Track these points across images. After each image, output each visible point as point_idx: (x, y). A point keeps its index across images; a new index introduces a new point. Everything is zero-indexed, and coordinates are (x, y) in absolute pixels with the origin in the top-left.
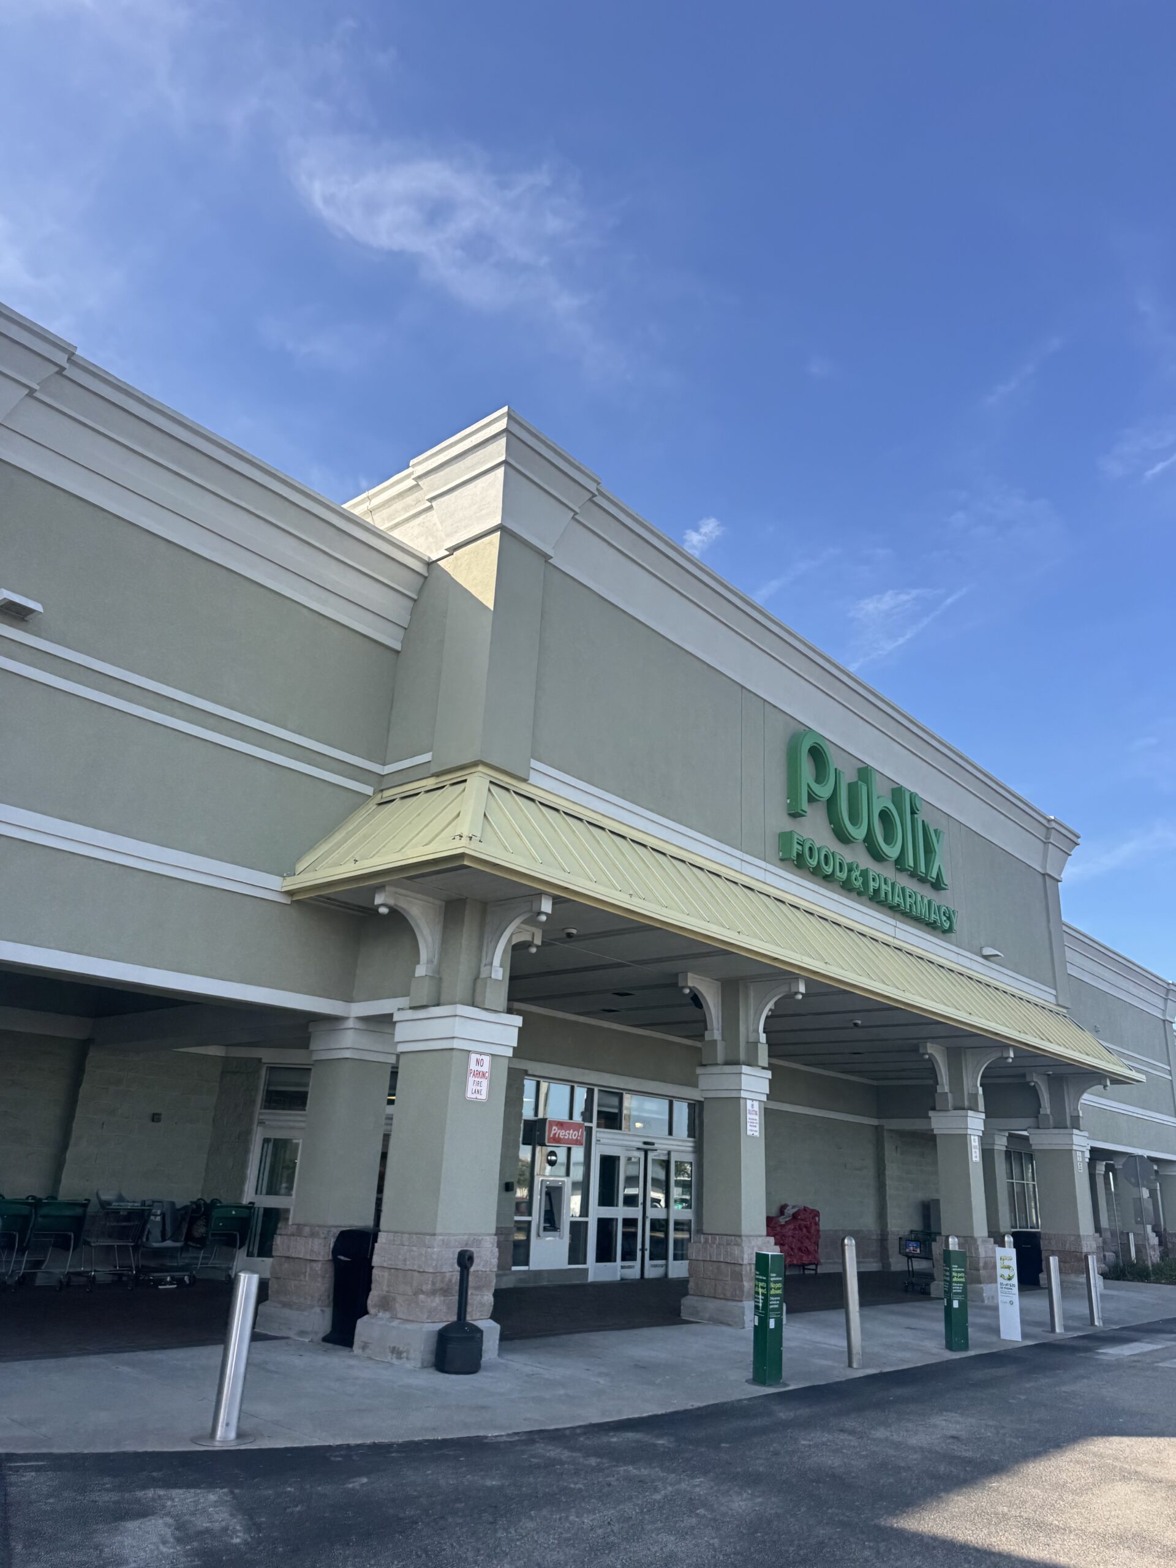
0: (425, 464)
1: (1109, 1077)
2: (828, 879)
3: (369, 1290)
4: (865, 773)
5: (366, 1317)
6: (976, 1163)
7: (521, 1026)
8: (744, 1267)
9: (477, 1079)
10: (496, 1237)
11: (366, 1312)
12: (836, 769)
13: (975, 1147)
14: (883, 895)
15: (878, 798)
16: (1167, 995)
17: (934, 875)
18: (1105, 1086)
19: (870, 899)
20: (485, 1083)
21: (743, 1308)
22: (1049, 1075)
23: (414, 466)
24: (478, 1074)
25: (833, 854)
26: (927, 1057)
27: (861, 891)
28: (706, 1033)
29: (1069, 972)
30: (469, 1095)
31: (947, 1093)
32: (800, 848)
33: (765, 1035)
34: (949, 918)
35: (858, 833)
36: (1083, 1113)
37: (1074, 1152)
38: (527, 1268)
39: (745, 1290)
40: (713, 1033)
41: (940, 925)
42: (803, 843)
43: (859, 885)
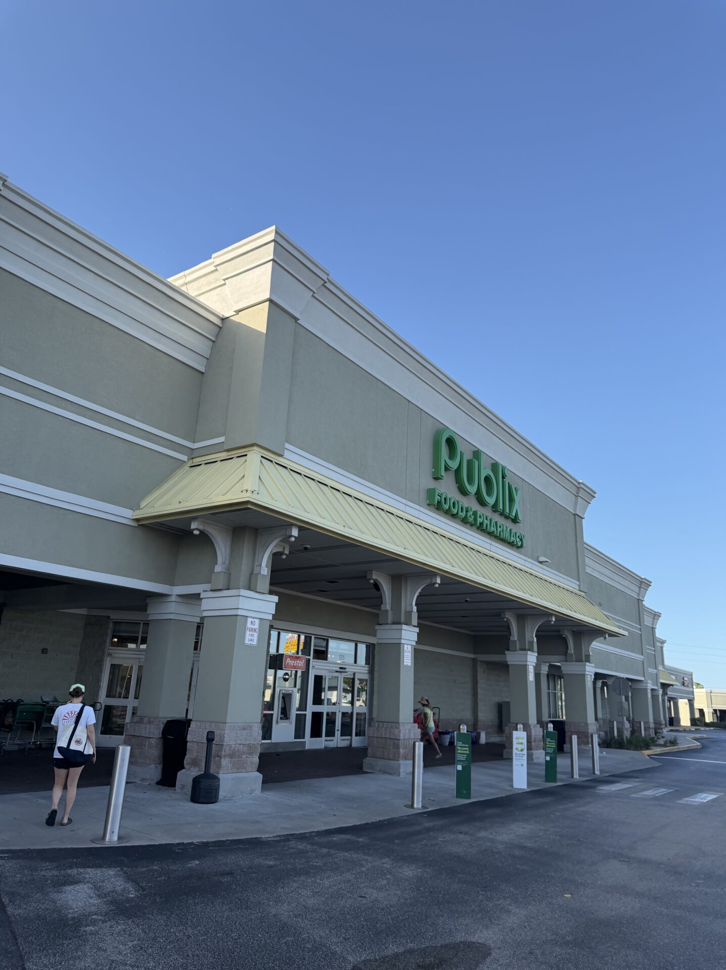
0: (221, 258)
1: (607, 633)
2: (454, 516)
3: (185, 755)
4: (477, 454)
5: (184, 770)
6: (531, 681)
7: (277, 602)
8: (400, 741)
9: (251, 633)
10: (261, 724)
11: (183, 768)
12: (461, 452)
13: (531, 672)
14: (485, 526)
15: (484, 469)
16: (641, 585)
17: (514, 515)
18: (605, 638)
19: (477, 528)
20: (256, 635)
21: (400, 764)
22: (573, 631)
23: (214, 258)
24: (251, 630)
25: (458, 501)
26: (505, 620)
27: (473, 524)
28: (382, 605)
29: (587, 571)
30: (247, 642)
31: (516, 641)
32: (439, 498)
33: (416, 607)
34: (521, 540)
35: (472, 489)
36: (592, 653)
37: (586, 675)
38: (269, 741)
39: (401, 754)
40: (386, 606)
41: (516, 543)
42: (441, 495)
43: (472, 520)
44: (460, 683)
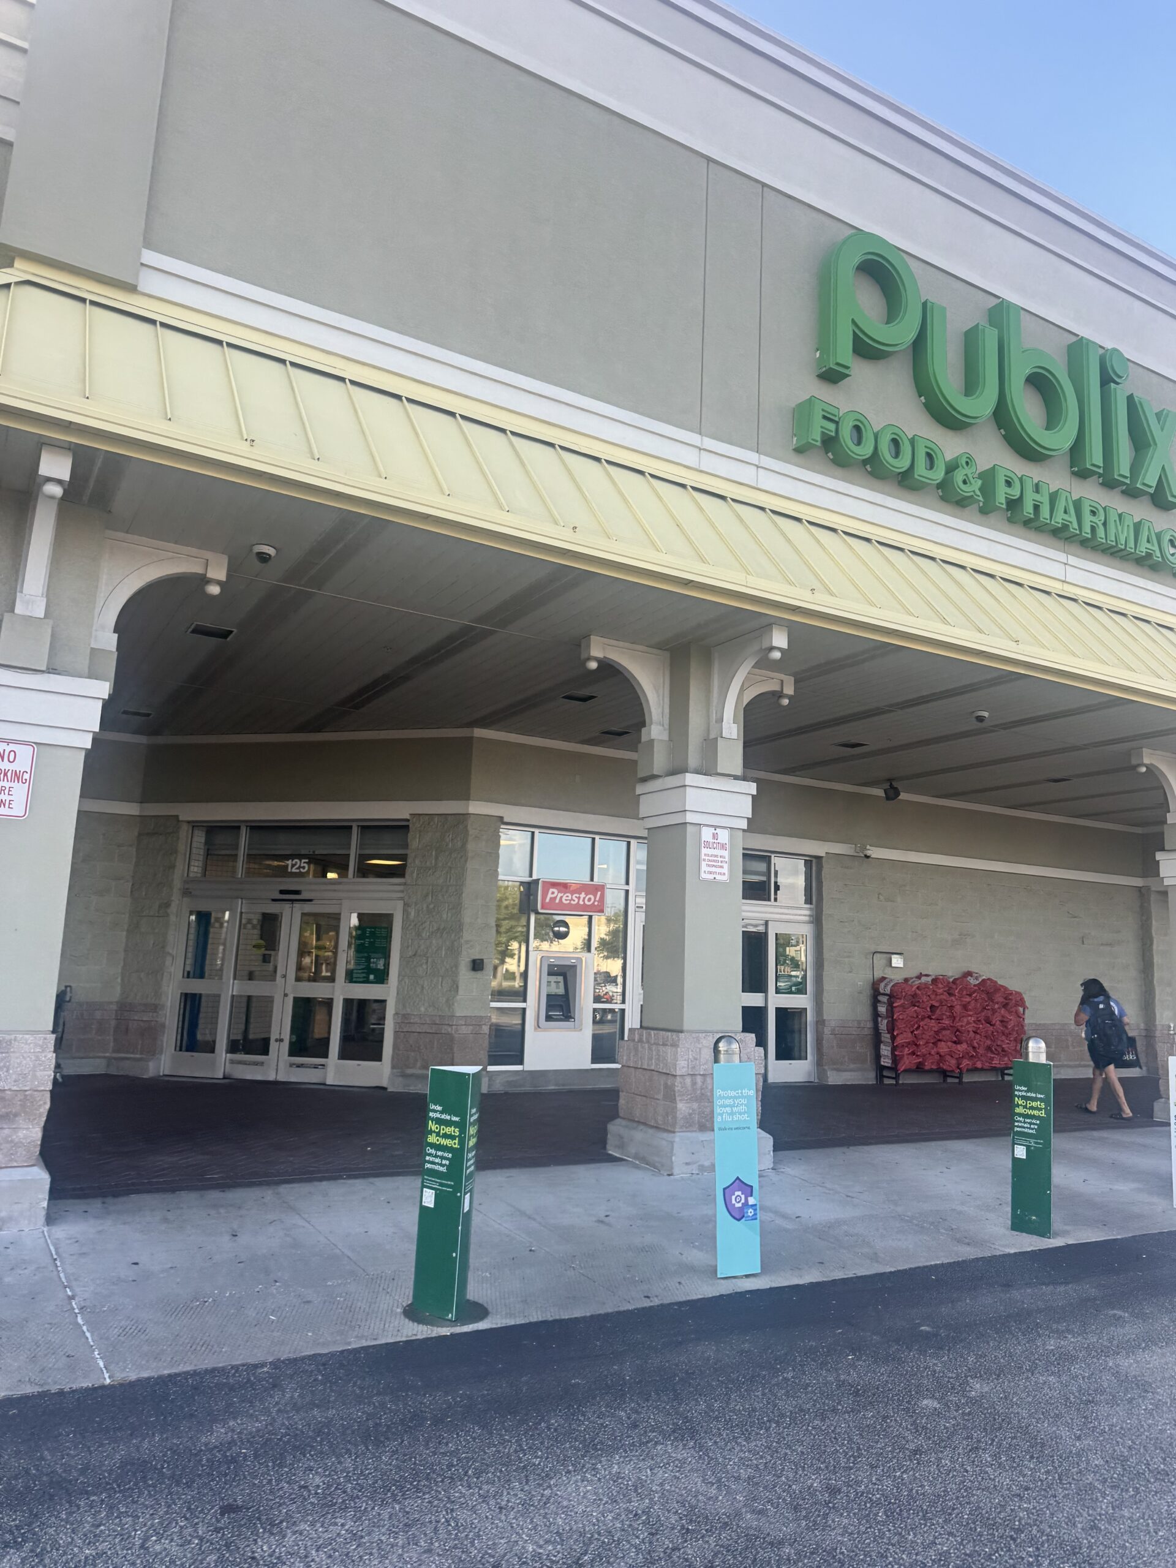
2: (904, 483)
4: (999, 315)
7: (109, 697)
8: (678, 1079)
10: (54, 1036)
12: (925, 304)
14: (1028, 509)
15: (1027, 353)
17: (1153, 482)
20: (20, 790)
21: (672, 1143)
25: (910, 438)
26: (1144, 769)
27: (985, 504)
28: (644, 730)
32: (831, 426)
33: (737, 728)
35: (978, 409)
38: (519, 1068)
39: (679, 1115)
40: (650, 730)
41: (1160, 560)
42: (839, 419)
43: (974, 491)
44: (1102, 944)
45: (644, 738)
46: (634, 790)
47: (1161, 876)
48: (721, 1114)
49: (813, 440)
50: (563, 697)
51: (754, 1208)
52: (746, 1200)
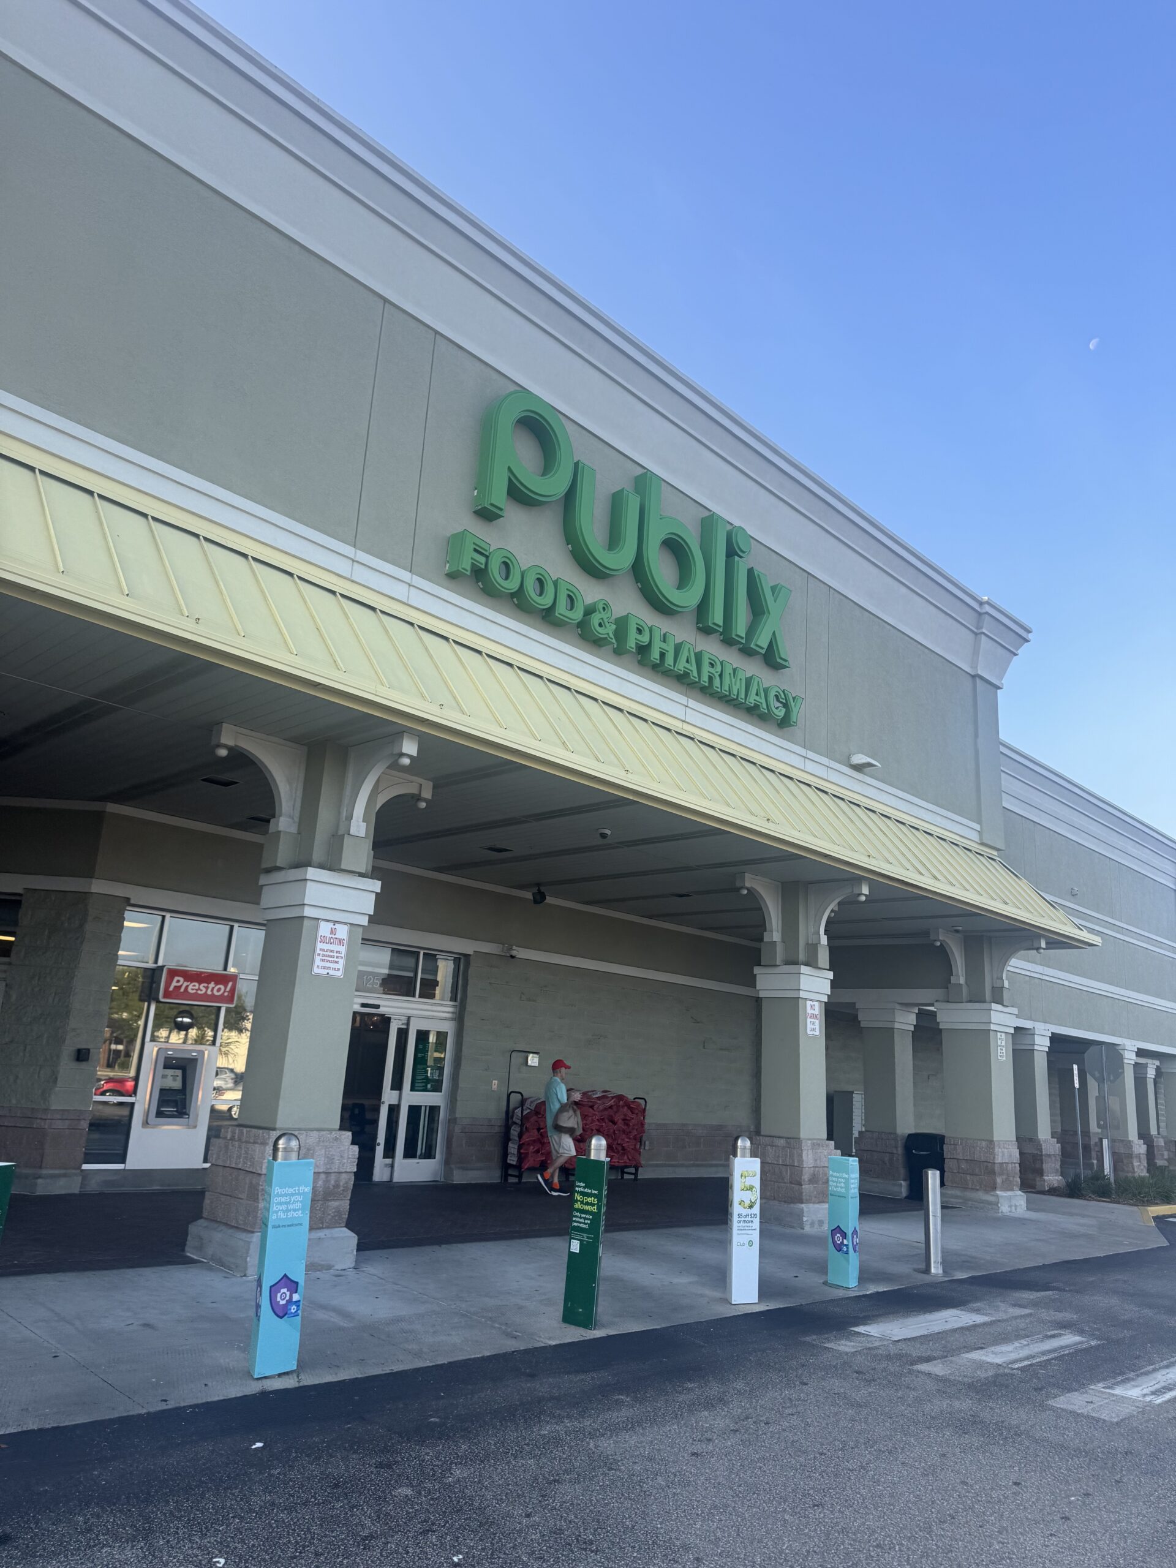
1: (1044, 936)
2: (548, 618)
4: (644, 481)
6: (814, 1037)
8: (263, 1176)
12: (576, 465)
13: (814, 1016)
14: (655, 655)
15: (664, 519)
17: (765, 644)
18: (1039, 949)
21: (249, 1243)
25: (554, 582)
26: (745, 892)
27: (618, 647)
28: (271, 822)
29: (1005, 804)
31: (775, 943)
32: (483, 560)
33: (367, 827)
34: (786, 705)
35: (618, 562)
36: (1009, 983)
37: (991, 1033)
38: (120, 1166)
40: (278, 822)
41: (766, 711)
42: (490, 553)
43: (608, 634)
44: (721, 1049)
45: (272, 828)
46: (258, 880)
47: (758, 987)
48: (277, 1212)
49: (464, 569)
50: (204, 780)
51: (298, 1304)
52: (291, 1296)
